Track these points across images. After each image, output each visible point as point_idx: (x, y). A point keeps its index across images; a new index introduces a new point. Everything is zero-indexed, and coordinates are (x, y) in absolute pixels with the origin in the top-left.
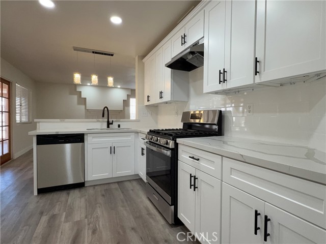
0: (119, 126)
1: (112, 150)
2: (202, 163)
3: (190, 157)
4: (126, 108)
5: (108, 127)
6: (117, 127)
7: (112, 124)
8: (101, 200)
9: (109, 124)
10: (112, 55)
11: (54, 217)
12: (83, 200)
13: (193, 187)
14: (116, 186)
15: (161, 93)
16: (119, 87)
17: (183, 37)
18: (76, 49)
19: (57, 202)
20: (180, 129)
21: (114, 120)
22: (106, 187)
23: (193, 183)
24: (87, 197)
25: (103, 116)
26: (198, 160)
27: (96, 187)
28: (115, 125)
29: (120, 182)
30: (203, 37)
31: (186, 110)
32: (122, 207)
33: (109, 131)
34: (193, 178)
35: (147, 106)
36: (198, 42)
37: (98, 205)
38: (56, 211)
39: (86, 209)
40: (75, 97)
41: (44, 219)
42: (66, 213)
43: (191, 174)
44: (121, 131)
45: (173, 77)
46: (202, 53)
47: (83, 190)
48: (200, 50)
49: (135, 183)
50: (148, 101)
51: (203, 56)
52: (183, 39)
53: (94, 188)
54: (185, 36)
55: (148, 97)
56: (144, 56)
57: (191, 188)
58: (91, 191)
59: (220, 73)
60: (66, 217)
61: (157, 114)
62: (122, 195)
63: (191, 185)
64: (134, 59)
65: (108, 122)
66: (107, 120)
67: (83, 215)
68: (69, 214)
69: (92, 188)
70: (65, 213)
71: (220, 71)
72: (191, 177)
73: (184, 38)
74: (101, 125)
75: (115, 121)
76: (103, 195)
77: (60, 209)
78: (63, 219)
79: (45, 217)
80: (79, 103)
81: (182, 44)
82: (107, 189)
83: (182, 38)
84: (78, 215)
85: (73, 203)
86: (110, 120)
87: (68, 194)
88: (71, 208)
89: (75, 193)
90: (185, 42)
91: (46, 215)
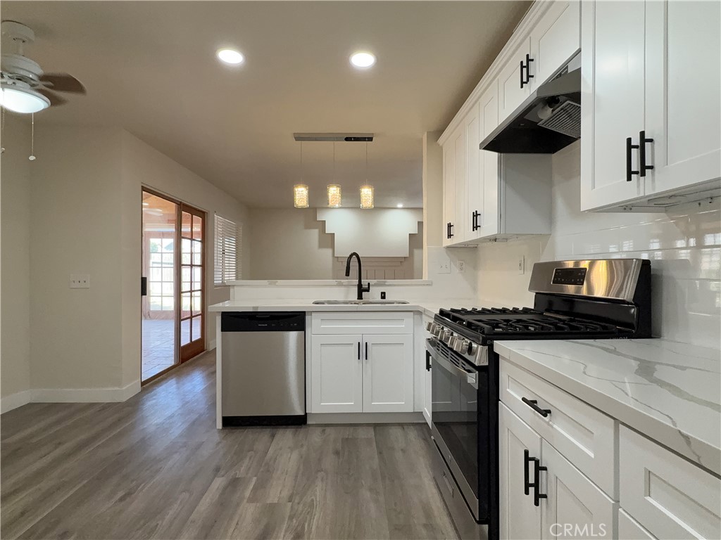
0: (383, 295)
1: (363, 351)
2: (559, 428)
3: (524, 399)
4: (416, 252)
5: (360, 297)
6: (379, 298)
7: (368, 290)
8: (329, 462)
9: (361, 290)
10: (370, 139)
11: (234, 483)
12: (295, 456)
13: (532, 490)
14: (371, 433)
15: (476, 215)
16: (400, 206)
17: (525, 64)
18: (299, 138)
19: (249, 451)
20: (526, 311)
21: (372, 282)
22: (347, 433)
23: (532, 480)
24: (305, 448)
25: (348, 274)
26: (546, 413)
27: (328, 430)
28: (374, 294)
29: (380, 426)
30: (579, 51)
31: (544, 259)
32: (371, 490)
33: (362, 307)
34: (532, 464)
35: (448, 248)
36: (565, 67)
37: (320, 475)
38: (241, 471)
39: (295, 480)
40: (314, 234)
41: (219, 483)
42: (257, 480)
43: (526, 453)
44: (387, 308)
45: (504, 174)
46: (576, 97)
47: (302, 431)
48: (571, 90)
49: (413, 434)
50: (450, 236)
51: (580, 104)
52: (525, 70)
53: (324, 431)
54: (528, 60)
55: (450, 226)
56: (439, 132)
57: (527, 492)
58: (315, 437)
59: (630, 146)
60: (255, 489)
61: (475, 267)
62: (376, 461)
63: (527, 485)
64: (421, 141)
65: (360, 285)
66: (356, 282)
67: (286, 494)
68: (262, 485)
69: (320, 429)
70: (255, 479)
71: (629, 140)
72: (527, 459)
73: (527, 67)
74: (345, 292)
75: (375, 285)
76: (337, 453)
77: (249, 468)
78: (248, 493)
79: (221, 479)
80: (321, 245)
81: (522, 83)
82: (347, 439)
83: (522, 67)
84: (278, 492)
85: (276, 459)
86: (365, 282)
87: (273, 436)
88: (268, 471)
89: (285, 437)
90: (529, 76)
91: (223, 476)
